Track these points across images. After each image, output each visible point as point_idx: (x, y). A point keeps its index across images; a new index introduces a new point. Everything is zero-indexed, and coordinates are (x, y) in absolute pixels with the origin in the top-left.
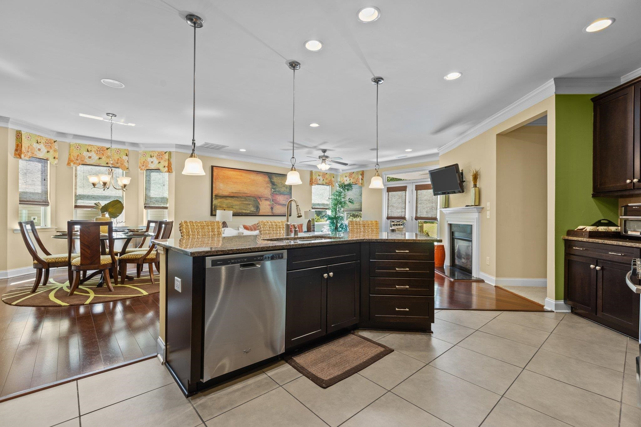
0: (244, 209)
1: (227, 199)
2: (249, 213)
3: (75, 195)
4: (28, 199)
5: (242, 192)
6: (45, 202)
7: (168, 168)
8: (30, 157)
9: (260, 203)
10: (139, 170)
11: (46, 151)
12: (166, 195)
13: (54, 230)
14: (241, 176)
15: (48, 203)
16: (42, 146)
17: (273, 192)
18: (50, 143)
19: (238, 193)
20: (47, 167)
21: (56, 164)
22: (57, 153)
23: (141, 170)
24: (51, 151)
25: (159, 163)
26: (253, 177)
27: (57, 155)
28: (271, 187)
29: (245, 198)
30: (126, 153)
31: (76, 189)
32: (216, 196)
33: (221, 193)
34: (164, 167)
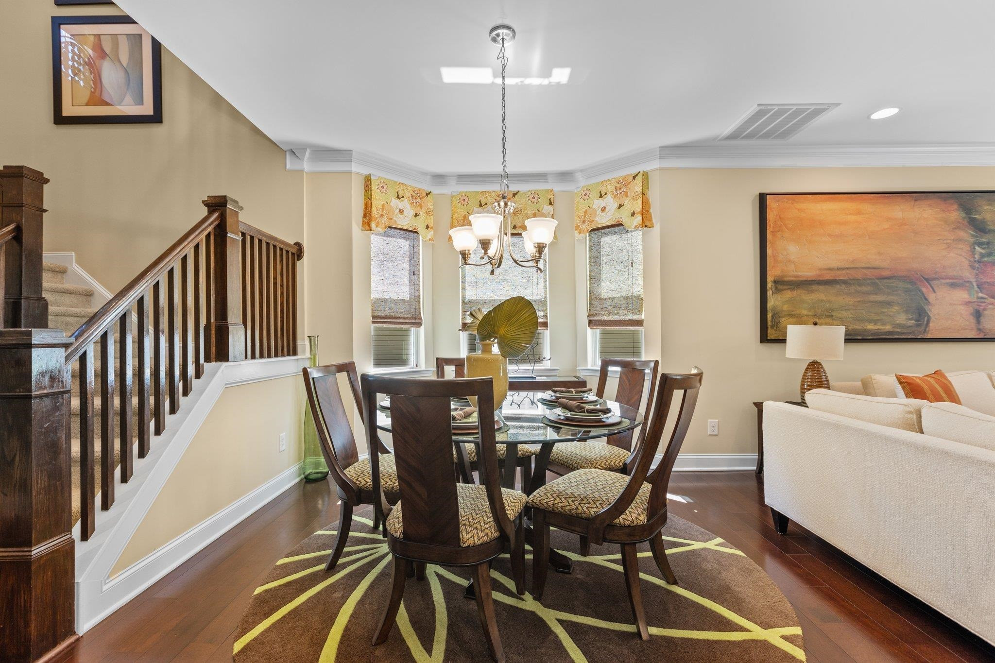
0: (870, 321)
1: (812, 291)
2: (891, 333)
3: (463, 302)
4: (387, 314)
5: (863, 265)
6: (415, 319)
7: (642, 215)
8: (385, 228)
9: (931, 297)
10: (576, 233)
11: (412, 213)
12: (638, 289)
13: (431, 375)
14: (859, 213)
15: (421, 319)
16: (405, 204)
17: (982, 256)
18: (419, 197)
19: (848, 268)
20: (418, 247)
21: (430, 239)
22: (432, 217)
23: (580, 233)
24: (421, 213)
25: (620, 206)
26: (899, 211)
27: (432, 221)
28: (972, 240)
29: (874, 284)
30: (550, 199)
31: (464, 289)
32: (776, 282)
33: (793, 272)
34: (633, 214)
